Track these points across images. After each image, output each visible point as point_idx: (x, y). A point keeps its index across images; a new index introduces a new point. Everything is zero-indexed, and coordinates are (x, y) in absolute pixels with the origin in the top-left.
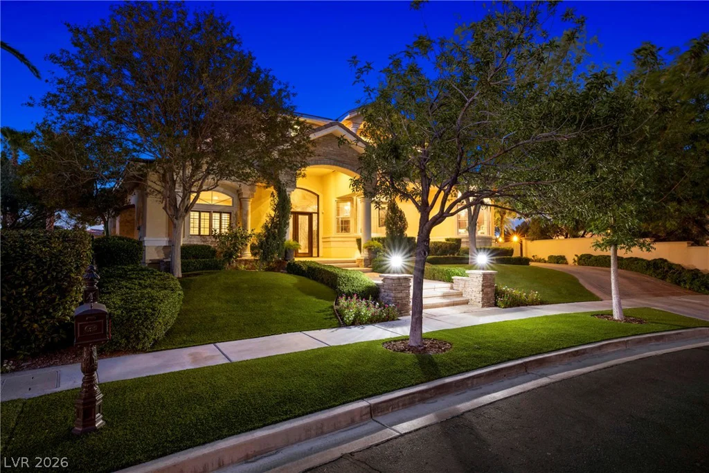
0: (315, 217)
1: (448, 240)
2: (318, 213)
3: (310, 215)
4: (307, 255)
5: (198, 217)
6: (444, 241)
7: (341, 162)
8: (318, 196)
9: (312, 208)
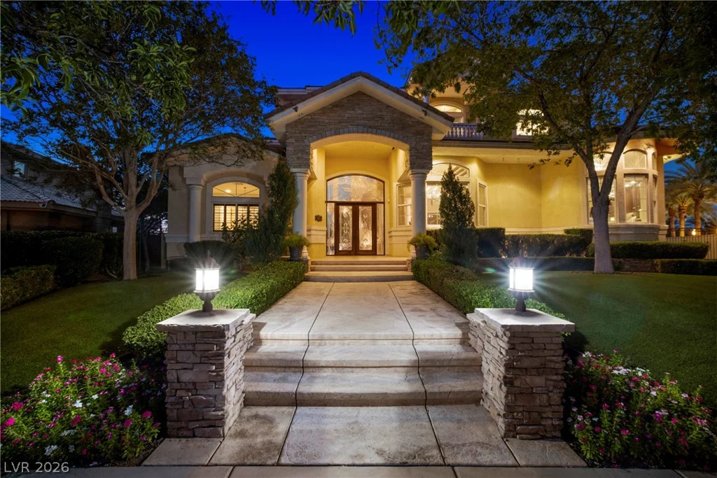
0: (380, 207)
1: (567, 231)
2: (384, 203)
3: (374, 205)
4: (371, 253)
5: (223, 212)
6: (562, 233)
7: (375, 127)
8: (384, 182)
9: (375, 197)
